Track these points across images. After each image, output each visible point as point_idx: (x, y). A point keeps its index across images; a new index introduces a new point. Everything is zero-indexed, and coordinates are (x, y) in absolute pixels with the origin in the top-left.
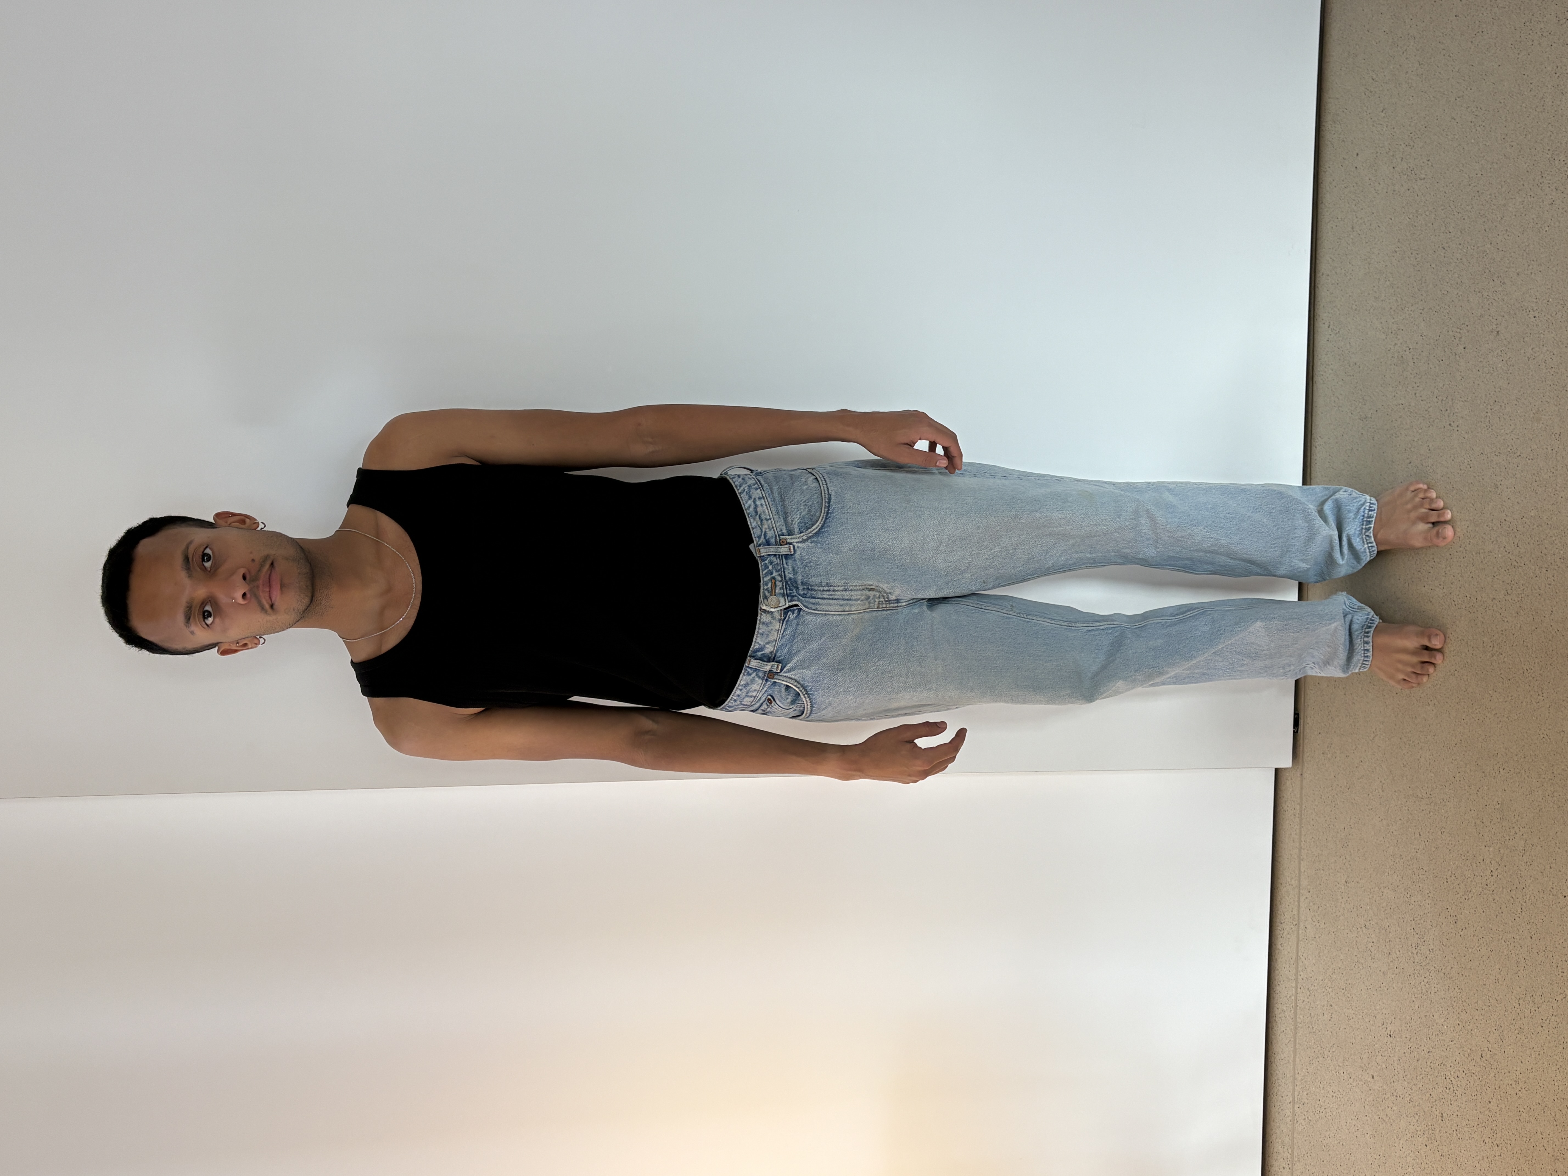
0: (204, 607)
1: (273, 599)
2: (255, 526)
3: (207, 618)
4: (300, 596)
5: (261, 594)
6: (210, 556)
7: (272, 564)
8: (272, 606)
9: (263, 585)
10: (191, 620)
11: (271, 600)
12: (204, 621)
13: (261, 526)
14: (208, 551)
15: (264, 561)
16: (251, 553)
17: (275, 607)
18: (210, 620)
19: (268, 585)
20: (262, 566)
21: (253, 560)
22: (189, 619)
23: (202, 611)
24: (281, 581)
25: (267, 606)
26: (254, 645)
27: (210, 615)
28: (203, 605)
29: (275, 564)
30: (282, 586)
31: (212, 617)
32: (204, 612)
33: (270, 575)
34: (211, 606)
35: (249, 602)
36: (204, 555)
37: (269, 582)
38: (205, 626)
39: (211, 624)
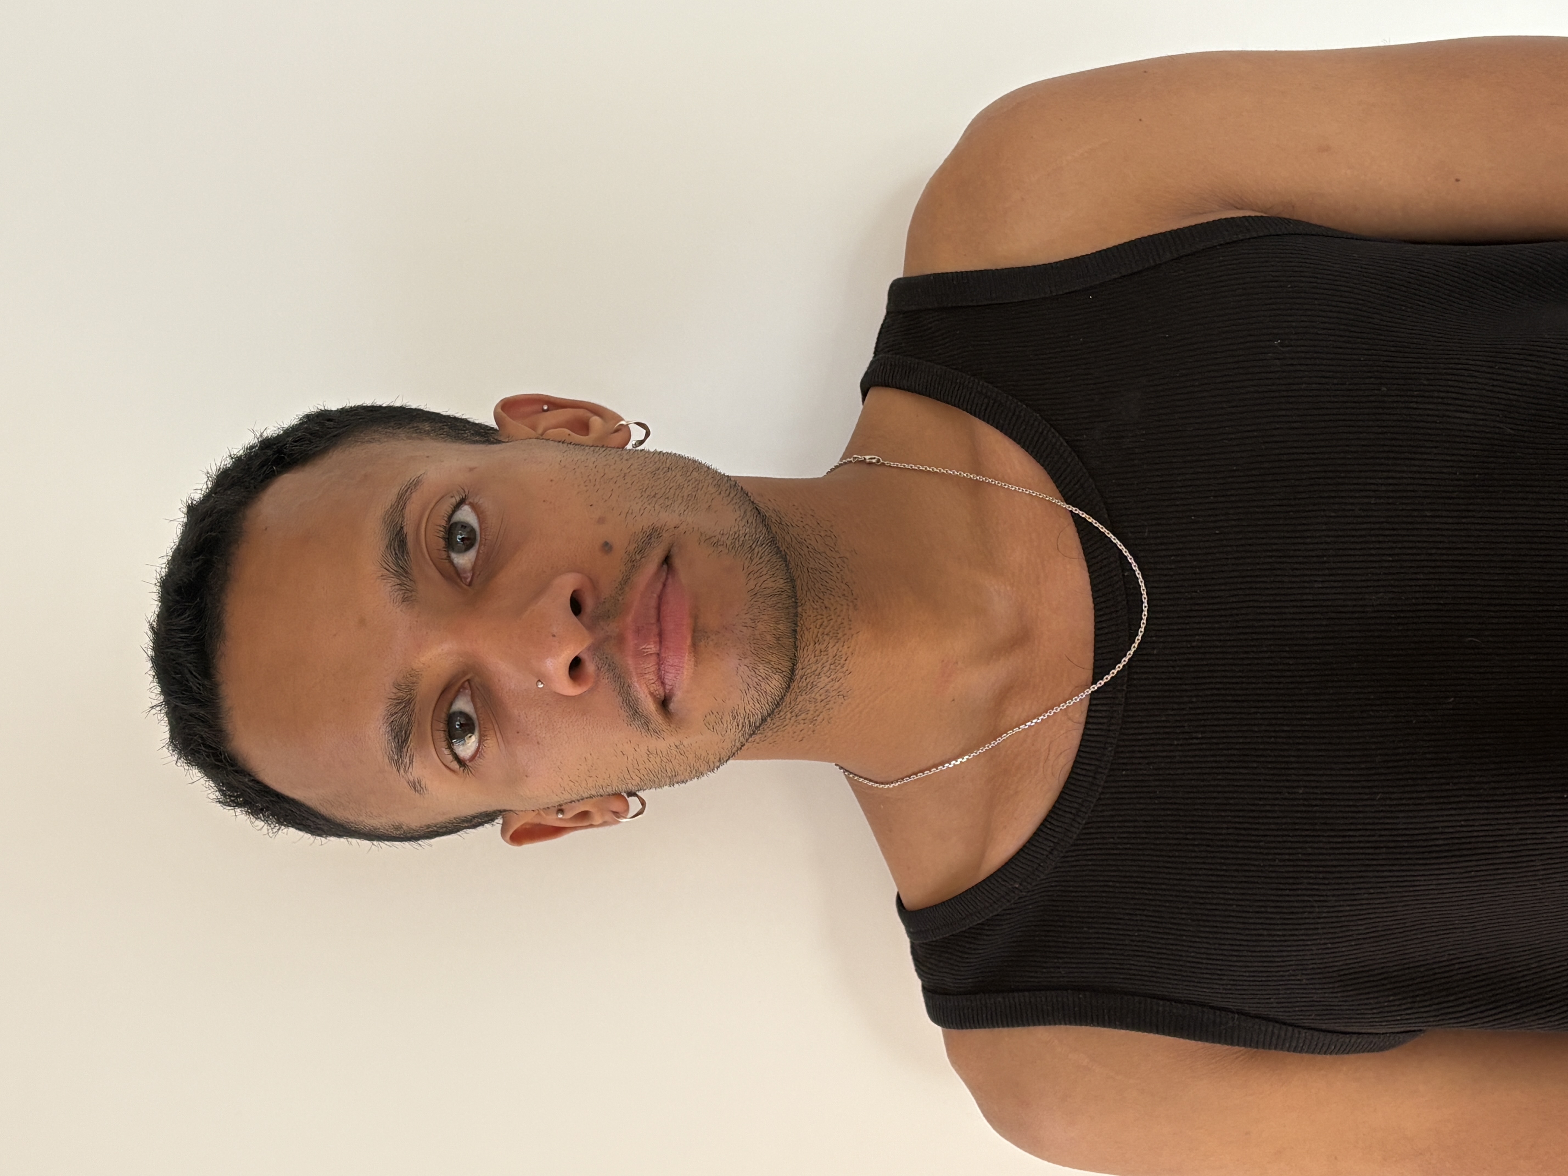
0: (451, 704)
1: (669, 678)
2: (618, 438)
3: (461, 738)
4: (754, 669)
5: (630, 662)
6: (473, 530)
7: (667, 560)
8: (664, 703)
9: (638, 631)
10: (412, 743)
11: (663, 683)
12: (450, 747)
13: (637, 434)
14: (466, 515)
15: (641, 551)
16: (601, 521)
17: (672, 706)
18: (467, 747)
19: (655, 630)
20: (633, 564)
21: (607, 547)
22: (406, 740)
23: (443, 715)
24: (695, 618)
25: (649, 706)
26: (609, 817)
27: (468, 726)
28: (450, 696)
29: (678, 562)
30: (698, 635)
31: (477, 733)
32: (451, 718)
33: (660, 597)
34: (473, 700)
35: (591, 690)
36: (451, 528)
37: (659, 620)
38: (455, 765)
39: (473, 758)
